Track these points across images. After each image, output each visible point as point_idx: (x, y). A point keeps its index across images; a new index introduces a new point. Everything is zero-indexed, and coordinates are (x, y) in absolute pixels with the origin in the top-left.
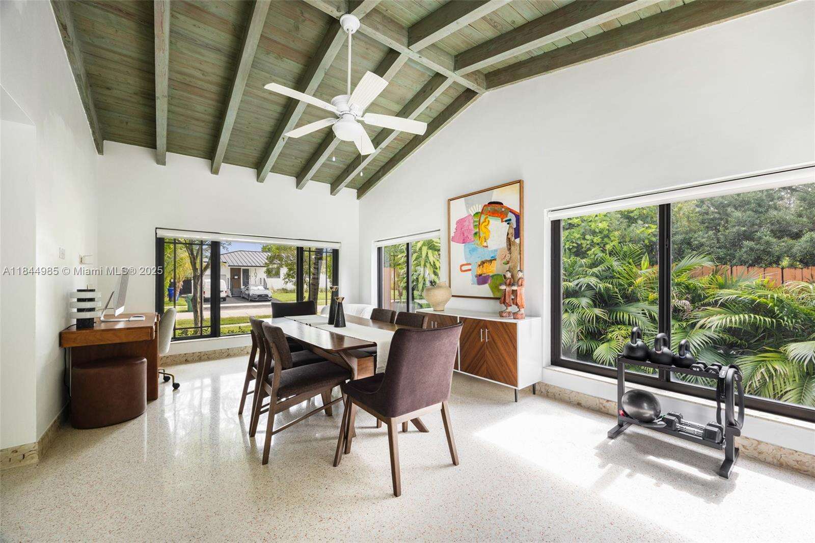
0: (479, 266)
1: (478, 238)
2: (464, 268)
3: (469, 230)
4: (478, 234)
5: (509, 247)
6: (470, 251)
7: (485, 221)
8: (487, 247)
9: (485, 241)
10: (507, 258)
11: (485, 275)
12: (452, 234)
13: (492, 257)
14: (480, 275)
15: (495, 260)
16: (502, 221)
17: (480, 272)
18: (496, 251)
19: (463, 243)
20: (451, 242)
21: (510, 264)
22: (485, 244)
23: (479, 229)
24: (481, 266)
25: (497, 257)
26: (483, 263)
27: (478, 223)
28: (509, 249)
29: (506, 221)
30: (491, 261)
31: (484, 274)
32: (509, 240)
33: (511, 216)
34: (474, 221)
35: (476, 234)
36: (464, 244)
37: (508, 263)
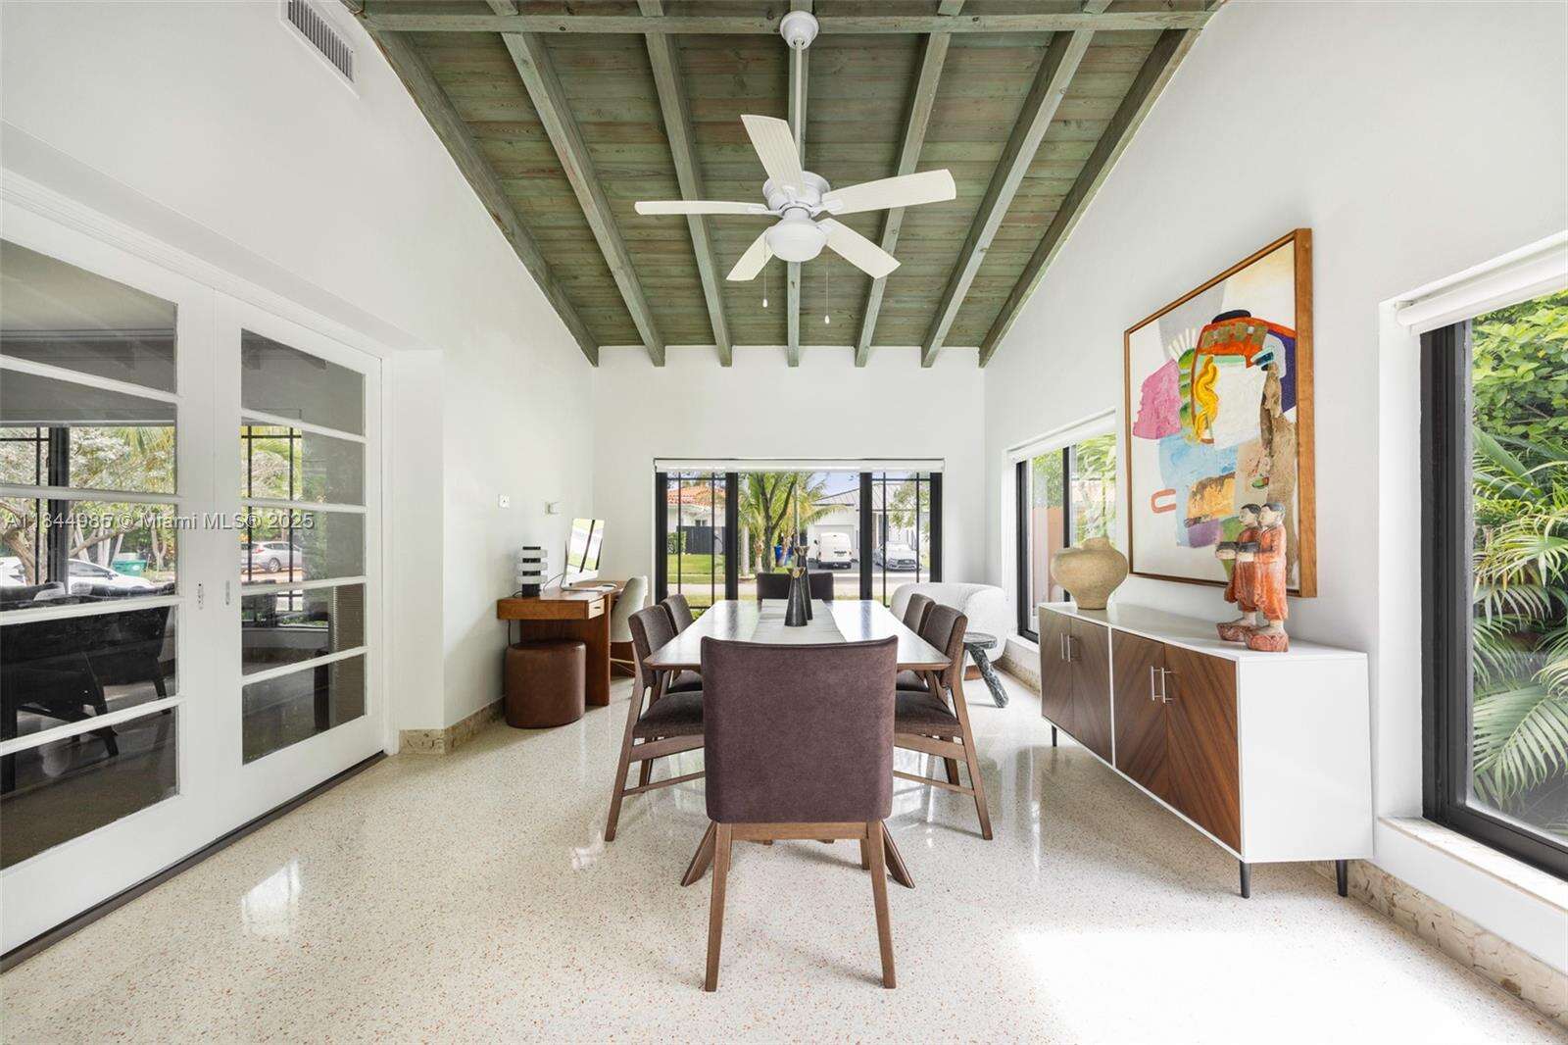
0: (1194, 494)
1: (1189, 419)
2: (1161, 502)
3: (1172, 401)
4: (1190, 410)
5: (1267, 435)
6: (1173, 455)
7: (1206, 372)
8: (1211, 441)
9: (1207, 428)
10: (1263, 470)
11: (1208, 519)
12: (1135, 418)
13: (1225, 469)
14: (1196, 521)
15: (1231, 476)
16: (1249, 365)
17: (1195, 513)
18: (1233, 450)
19: (1157, 438)
20: (1132, 436)
21: (1271, 486)
22: (1206, 435)
23: (1192, 395)
24: (1198, 497)
25: (1236, 469)
26: (1202, 486)
27: (1189, 381)
28: (1269, 443)
29: (1258, 362)
30: (1220, 481)
31: (1206, 516)
32: (1266, 414)
33: (1273, 345)
34: (1182, 376)
35: (1185, 409)
36: (1158, 441)
37: (1266, 482)
